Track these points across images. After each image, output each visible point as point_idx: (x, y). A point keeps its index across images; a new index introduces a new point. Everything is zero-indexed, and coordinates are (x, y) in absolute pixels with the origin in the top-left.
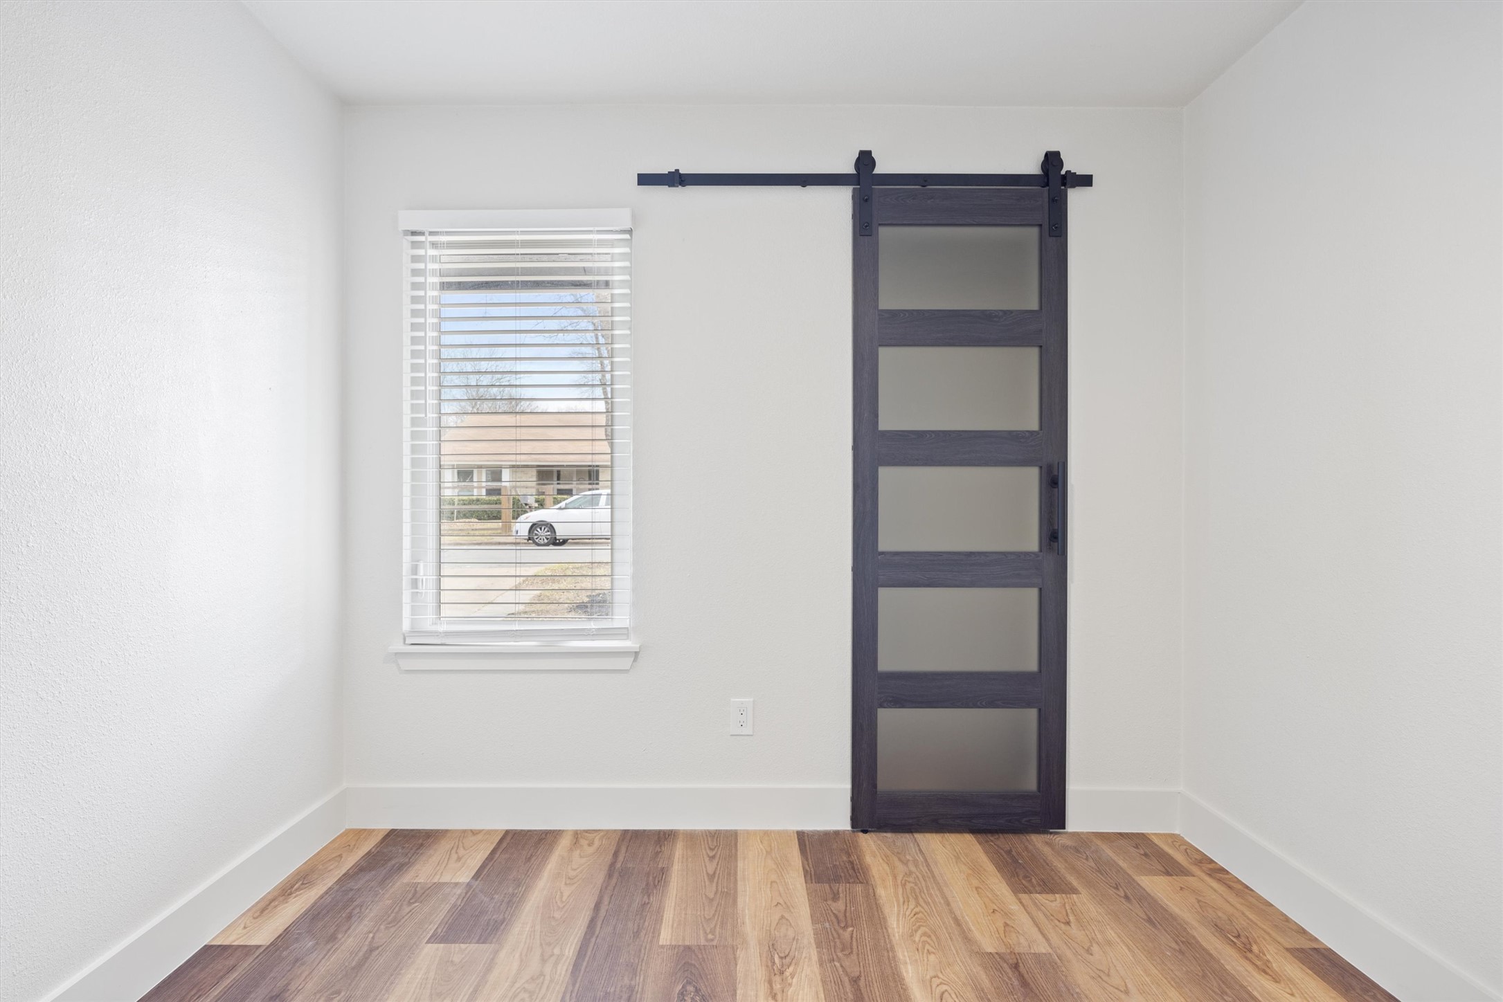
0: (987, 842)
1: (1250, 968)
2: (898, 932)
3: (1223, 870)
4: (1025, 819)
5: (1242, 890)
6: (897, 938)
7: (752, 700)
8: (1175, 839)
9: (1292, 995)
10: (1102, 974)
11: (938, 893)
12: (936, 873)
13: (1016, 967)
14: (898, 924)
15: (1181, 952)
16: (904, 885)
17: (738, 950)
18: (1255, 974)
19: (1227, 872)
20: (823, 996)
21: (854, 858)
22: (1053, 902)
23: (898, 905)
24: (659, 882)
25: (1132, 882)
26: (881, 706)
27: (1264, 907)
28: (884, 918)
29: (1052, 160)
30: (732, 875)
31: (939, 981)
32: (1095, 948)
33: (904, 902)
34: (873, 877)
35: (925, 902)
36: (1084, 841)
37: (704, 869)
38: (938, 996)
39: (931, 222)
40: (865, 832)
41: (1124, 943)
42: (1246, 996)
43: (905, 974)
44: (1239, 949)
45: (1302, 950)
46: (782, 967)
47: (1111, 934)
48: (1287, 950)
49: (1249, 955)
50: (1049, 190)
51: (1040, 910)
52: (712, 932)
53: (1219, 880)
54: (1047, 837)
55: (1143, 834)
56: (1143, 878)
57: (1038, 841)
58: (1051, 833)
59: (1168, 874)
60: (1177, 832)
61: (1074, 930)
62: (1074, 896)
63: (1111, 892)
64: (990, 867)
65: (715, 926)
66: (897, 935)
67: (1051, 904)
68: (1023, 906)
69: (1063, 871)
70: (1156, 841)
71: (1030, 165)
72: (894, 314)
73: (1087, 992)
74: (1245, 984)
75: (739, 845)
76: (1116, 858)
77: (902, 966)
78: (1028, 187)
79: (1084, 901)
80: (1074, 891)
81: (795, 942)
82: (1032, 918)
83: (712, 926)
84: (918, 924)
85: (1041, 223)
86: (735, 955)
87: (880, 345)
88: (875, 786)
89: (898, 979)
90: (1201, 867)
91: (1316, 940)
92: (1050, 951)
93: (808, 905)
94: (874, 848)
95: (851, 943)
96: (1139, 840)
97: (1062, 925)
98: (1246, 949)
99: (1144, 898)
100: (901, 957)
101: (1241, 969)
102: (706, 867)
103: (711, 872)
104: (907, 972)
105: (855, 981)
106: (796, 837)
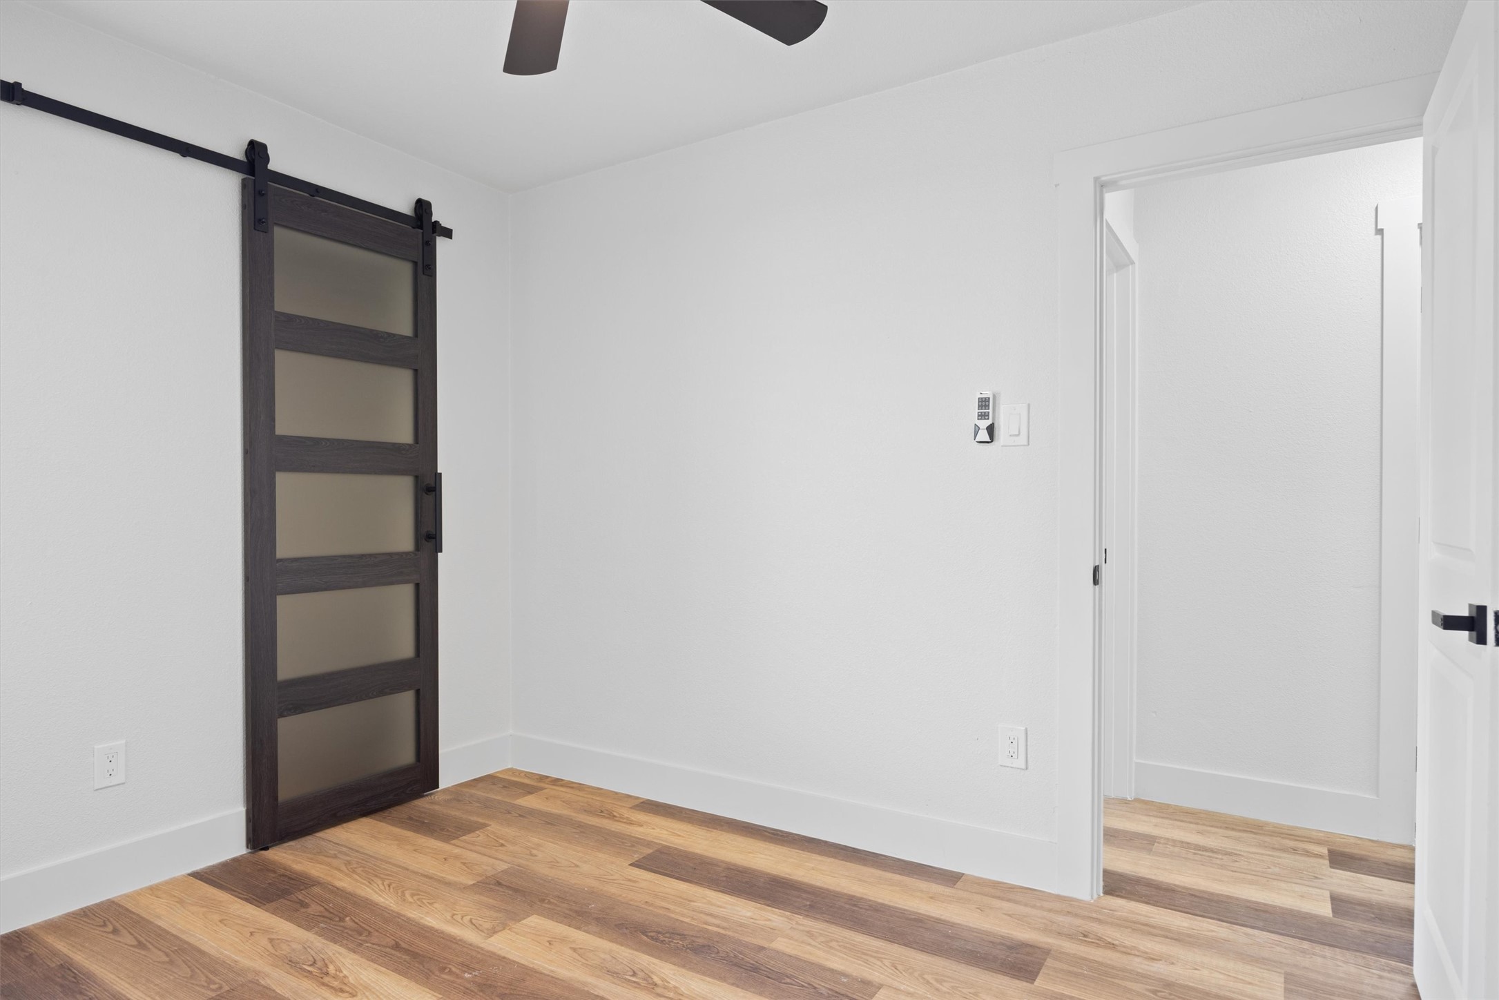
0: (385, 818)
1: (623, 825)
2: (391, 903)
3: (557, 780)
4: (409, 789)
5: (580, 787)
6: (394, 906)
7: (124, 742)
8: (512, 771)
9: (654, 829)
10: (554, 864)
11: (388, 865)
12: (371, 853)
13: (499, 884)
14: (383, 898)
15: (581, 832)
16: (354, 872)
17: (260, 981)
18: (627, 826)
19: (562, 780)
20: (384, 969)
21: (282, 871)
22: (478, 837)
23: (367, 886)
24: (75, 978)
25: (515, 806)
26: (281, 716)
27: (599, 791)
28: (367, 899)
29: (422, 207)
30: (162, 934)
31: (459, 916)
32: (534, 852)
33: (369, 882)
34: (318, 877)
35: (386, 875)
36: (458, 791)
37: (121, 944)
38: (469, 924)
39: (325, 235)
40: (266, 849)
41: (547, 841)
42: (635, 839)
43: (430, 924)
44: (608, 818)
45: (637, 806)
46: (322, 970)
47: (535, 840)
48: (631, 808)
49: (615, 818)
50: (423, 233)
51: (476, 845)
52: (210, 982)
53: (562, 786)
54: (427, 799)
55: (489, 775)
56: (518, 800)
57: (421, 803)
58: (427, 795)
59: (530, 793)
60: (510, 767)
61: (510, 847)
62: (488, 828)
63: (508, 816)
64: (409, 834)
65: (207, 977)
66: (392, 905)
67: (478, 838)
68: (461, 847)
69: (464, 816)
70: (499, 775)
71: (403, 205)
72: (290, 318)
73: (556, 877)
74: (629, 834)
75: (133, 910)
76: (488, 795)
77: (422, 921)
78: (403, 225)
79: (494, 827)
80: (487, 825)
81: (308, 949)
82: (478, 852)
83: (203, 978)
84: (399, 891)
85: (416, 260)
86: (262, 985)
87: (276, 348)
88: (276, 798)
89: (431, 930)
90: (544, 782)
91: (638, 798)
92: (510, 865)
93: (285, 921)
94: (291, 857)
95: (360, 926)
96: (490, 780)
97: (500, 848)
98: (612, 817)
99: (532, 812)
100: (414, 916)
101: (619, 827)
102: (120, 942)
103: (135, 943)
104: (429, 922)
105: (397, 947)
106: (194, 879)
